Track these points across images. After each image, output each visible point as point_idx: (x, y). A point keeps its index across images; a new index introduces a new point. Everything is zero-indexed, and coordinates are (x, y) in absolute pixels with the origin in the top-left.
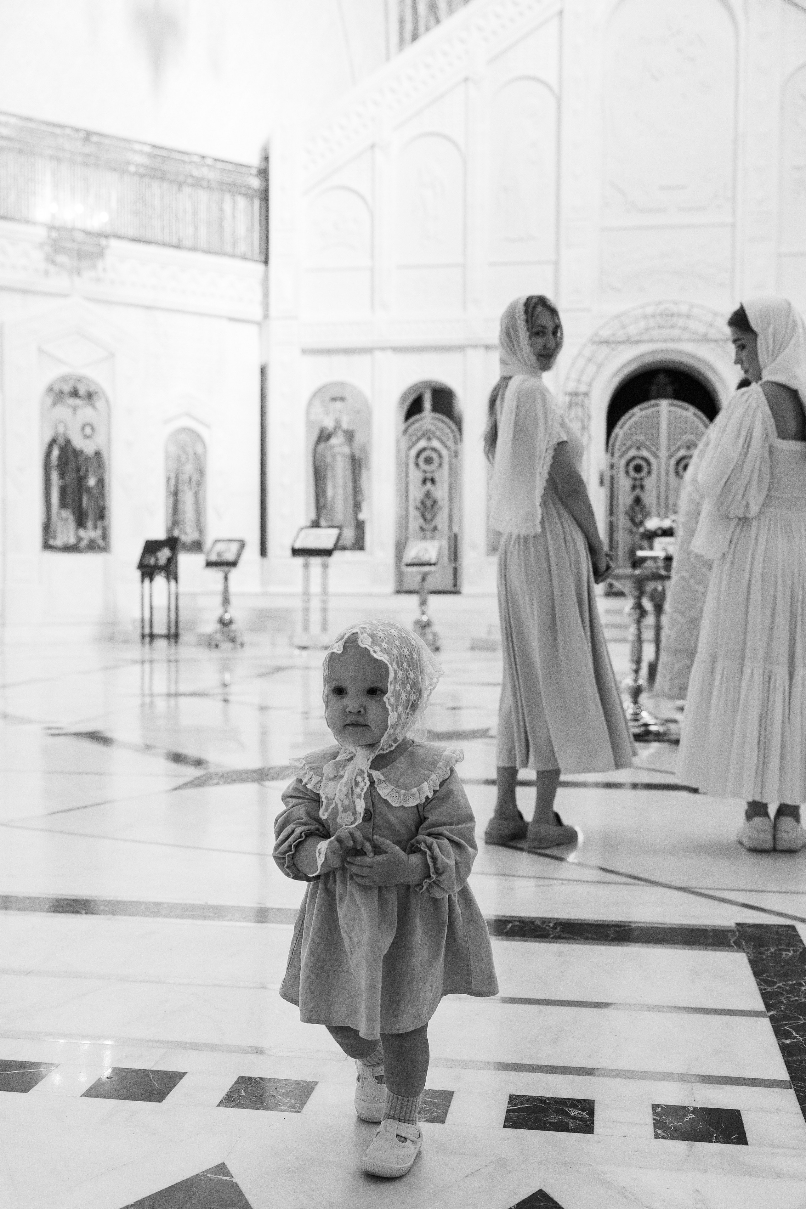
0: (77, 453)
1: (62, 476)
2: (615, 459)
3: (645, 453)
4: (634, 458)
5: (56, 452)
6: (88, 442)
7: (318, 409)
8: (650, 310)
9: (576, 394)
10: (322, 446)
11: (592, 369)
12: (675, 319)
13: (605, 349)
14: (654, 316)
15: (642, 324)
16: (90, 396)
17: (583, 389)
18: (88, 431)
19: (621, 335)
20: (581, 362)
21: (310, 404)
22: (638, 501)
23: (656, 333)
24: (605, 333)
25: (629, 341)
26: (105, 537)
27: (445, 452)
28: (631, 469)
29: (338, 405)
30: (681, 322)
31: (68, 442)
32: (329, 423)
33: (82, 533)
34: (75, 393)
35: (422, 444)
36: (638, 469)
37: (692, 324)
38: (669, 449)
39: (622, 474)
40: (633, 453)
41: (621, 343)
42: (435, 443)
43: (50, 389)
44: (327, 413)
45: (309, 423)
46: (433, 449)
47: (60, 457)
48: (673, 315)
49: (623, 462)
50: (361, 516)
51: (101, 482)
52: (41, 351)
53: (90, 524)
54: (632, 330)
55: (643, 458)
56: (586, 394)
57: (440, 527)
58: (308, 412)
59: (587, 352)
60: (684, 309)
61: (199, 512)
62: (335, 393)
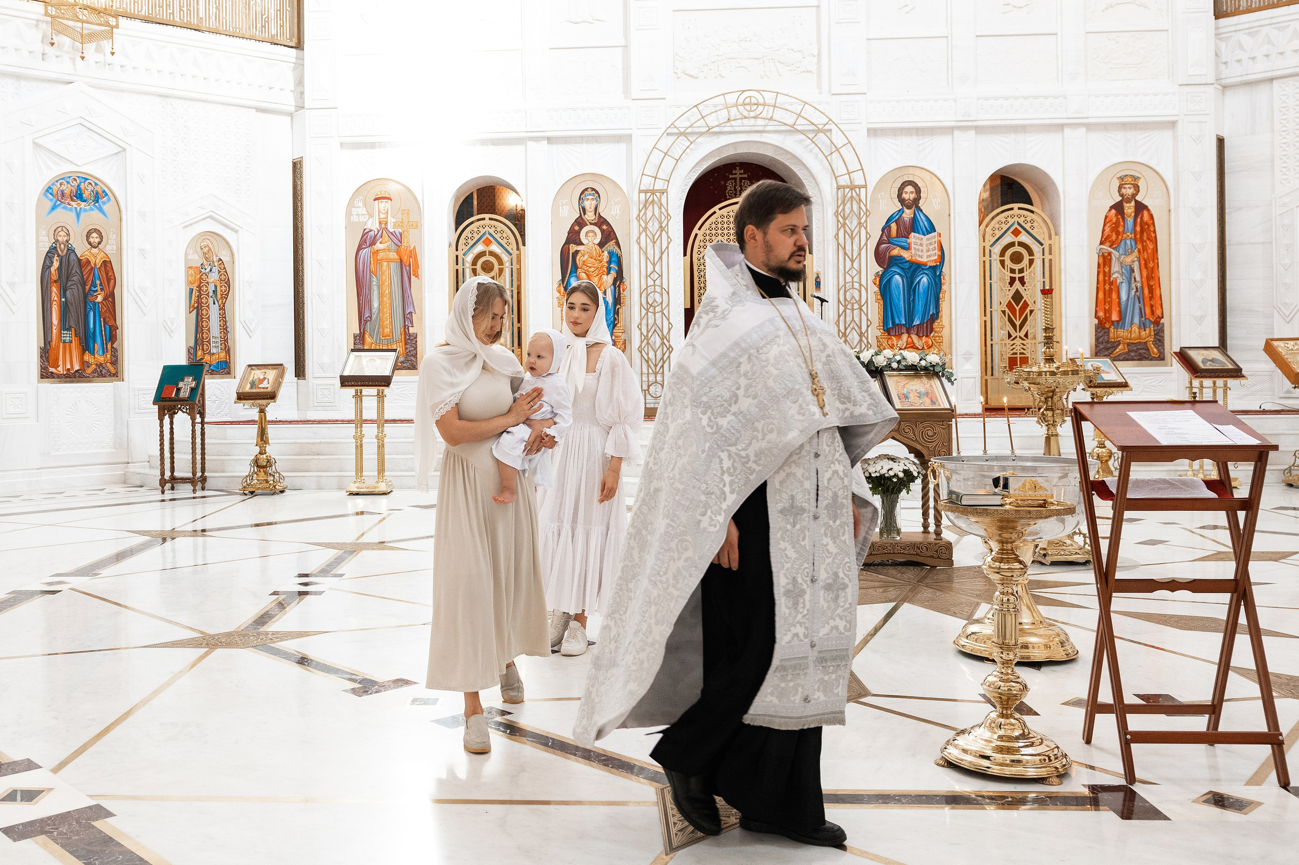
0: (82, 264)
1: (63, 291)
5: (56, 264)
6: (94, 251)
7: (360, 210)
8: (731, 99)
9: (653, 192)
10: (364, 252)
11: (669, 163)
12: (760, 108)
13: (683, 142)
14: (736, 105)
15: (724, 114)
16: (97, 197)
17: (659, 185)
18: (94, 238)
19: (701, 127)
20: (657, 156)
21: (351, 204)
23: (737, 125)
24: (683, 124)
25: (710, 132)
26: (115, 360)
27: (505, 258)
29: (383, 205)
30: (767, 112)
31: (71, 251)
32: (373, 225)
33: (87, 357)
34: (79, 196)
35: (480, 248)
37: (779, 115)
41: (701, 134)
42: (495, 248)
43: (49, 190)
44: (371, 216)
45: (350, 225)
46: (492, 254)
47: (59, 269)
48: (757, 104)
50: (411, 330)
51: (110, 297)
52: (36, 145)
53: (98, 346)
54: (712, 121)
56: (662, 192)
58: (349, 213)
59: (664, 144)
60: (769, 98)
61: (225, 329)
62: (378, 191)
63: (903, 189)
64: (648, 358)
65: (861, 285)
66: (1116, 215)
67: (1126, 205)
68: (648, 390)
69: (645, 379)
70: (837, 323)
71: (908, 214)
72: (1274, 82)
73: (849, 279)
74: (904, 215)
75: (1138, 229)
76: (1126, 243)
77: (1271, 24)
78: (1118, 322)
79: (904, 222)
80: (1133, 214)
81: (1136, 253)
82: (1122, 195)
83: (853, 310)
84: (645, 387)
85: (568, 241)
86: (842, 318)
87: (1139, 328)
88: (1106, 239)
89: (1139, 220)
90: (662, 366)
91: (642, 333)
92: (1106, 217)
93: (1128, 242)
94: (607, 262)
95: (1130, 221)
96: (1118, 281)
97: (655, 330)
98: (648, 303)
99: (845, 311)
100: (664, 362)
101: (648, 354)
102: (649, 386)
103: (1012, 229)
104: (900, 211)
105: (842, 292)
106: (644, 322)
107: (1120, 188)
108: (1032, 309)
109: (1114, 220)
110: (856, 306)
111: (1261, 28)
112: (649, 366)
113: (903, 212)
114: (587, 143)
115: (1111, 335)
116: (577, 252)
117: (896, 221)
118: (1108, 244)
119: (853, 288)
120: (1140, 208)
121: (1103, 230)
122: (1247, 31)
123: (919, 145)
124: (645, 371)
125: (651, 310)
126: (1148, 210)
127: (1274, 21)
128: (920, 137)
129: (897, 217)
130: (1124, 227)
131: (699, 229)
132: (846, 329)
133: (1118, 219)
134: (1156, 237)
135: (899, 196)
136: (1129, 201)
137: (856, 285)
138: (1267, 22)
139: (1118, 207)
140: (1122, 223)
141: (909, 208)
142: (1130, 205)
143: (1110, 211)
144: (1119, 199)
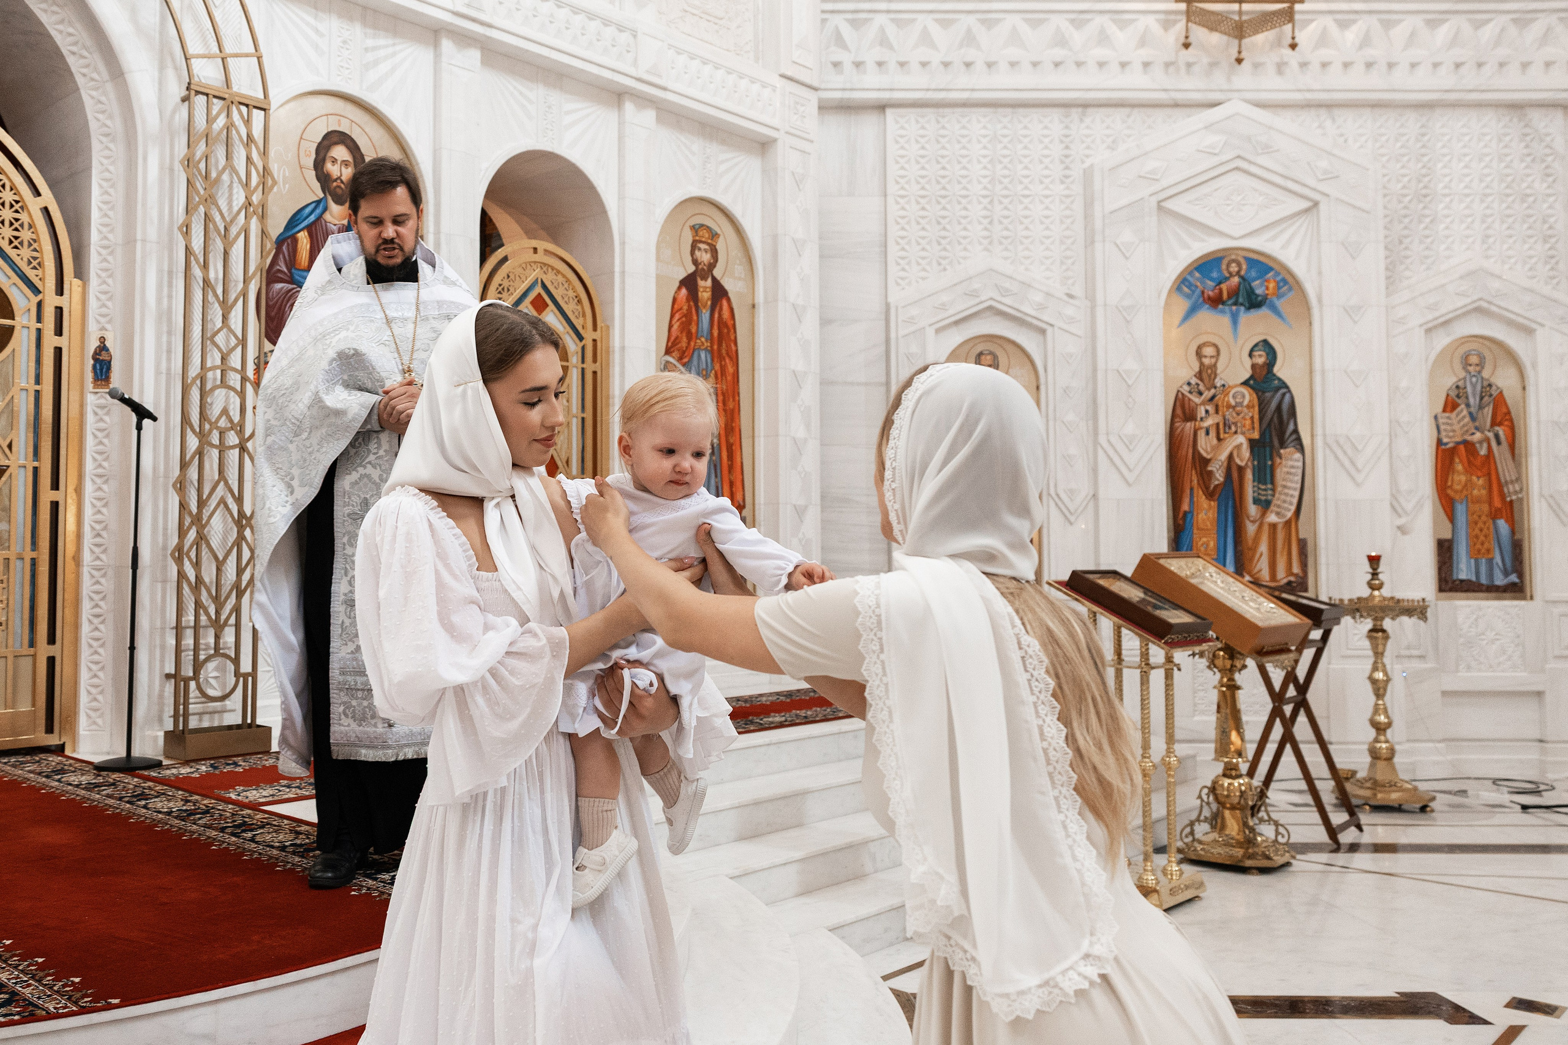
63: (328, 148)
65: (244, 379)
66: (688, 300)
67: (701, 283)
70: (181, 486)
71: (336, 215)
73: (214, 359)
74: (327, 216)
75: (716, 333)
76: (699, 356)
80: (709, 303)
81: (712, 377)
82: (696, 263)
83: (222, 449)
86: (193, 473)
88: (675, 343)
89: (716, 316)
92: (674, 300)
93: (703, 355)
95: (705, 315)
99: (200, 452)
103: (532, 296)
104: (318, 202)
105: (195, 394)
107: (694, 248)
109: (685, 308)
110: (233, 439)
113: (325, 209)
117: (309, 227)
118: (676, 354)
119: (224, 384)
120: (719, 292)
121: (670, 326)
126: (729, 300)
128: (370, 32)
129: (313, 217)
130: (698, 324)
132: (201, 503)
133: (690, 307)
134: (737, 351)
135: (319, 165)
136: (704, 278)
137: (234, 380)
139: (690, 285)
140: (695, 318)
141: (339, 201)
142: (705, 285)
143: (679, 288)
144: (691, 269)
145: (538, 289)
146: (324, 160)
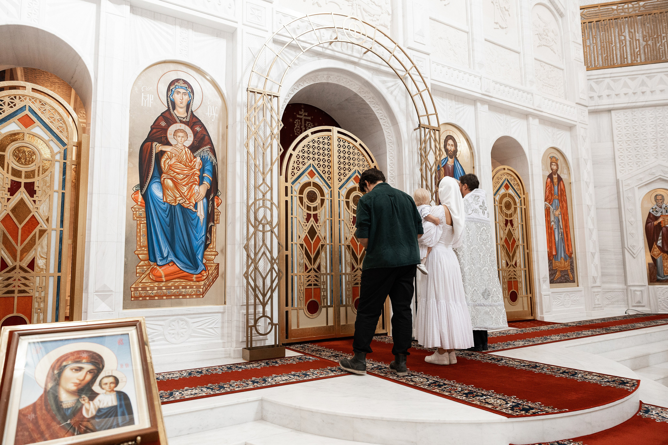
2: (289, 184)
3: (317, 180)
4: (308, 184)
9: (264, 94)
22: (312, 232)
28: (305, 195)
36: (312, 197)
38: (340, 180)
39: (296, 201)
40: (305, 179)
41: (303, 50)
42: (39, 131)
46: (33, 138)
49: (297, 187)
55: (316, 185)
56: (273, 95)
57: (40, 263)
63: (447, 141)
64: (255, 285)
66: (550, 183)
67: (554, 176)
68: (255, 326)
69: (251, 310)
71: (450, 162)
72: (612, 112)
75: (560, 193)
77: (610, 77)
78: (556, 255)
79: (448, 168)
80: (557, 183)
81: (559, 210)
82: (552, 169)
84: (252, 323)
85: (151, 138)
87: (564, 260)
88: (547, 198)
89: (559, 187)
90: (271, 297)
91: (248, 256)
92: (546, 183)
93: (556, 201)
94: (200, 170)
95: (556, 187)
96: (554, 227)
97: (264, 253)
98: (256, 219)
100: (272, 292)
101: (255, 281)
102: (256, 321)
103: (505, 184)
104: (446, 158)
106: (252, 242)
107: (551, 164)
108: (518, 244)
109: (550, 185)
111: (603, 79)
112: (256, 296)
113: (448, 161)
114: (181, 26)
115: (553, 265)
116: (162, 153)
117: (444, 167)
118: (548, 201)
120: (560, 179)
121: (546, 192)
122: (595, 80)
123: (456, 109)
124: (252, 301)
125: (261, 227)
126: (563, 182)
127: (612, 75)
128: (457, 103)
129: (444, 163)
130: (554, 191)
131: (294, 149)
136: (555, 175)
138: (609, 76)
139: (550, 176)
140: (553, 188)
141: (451, 158)
142: (555, 177)
143: (548, 179)
144: (551, 172)
145: (506, 182)
146: (446, 145)
